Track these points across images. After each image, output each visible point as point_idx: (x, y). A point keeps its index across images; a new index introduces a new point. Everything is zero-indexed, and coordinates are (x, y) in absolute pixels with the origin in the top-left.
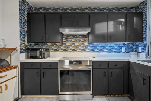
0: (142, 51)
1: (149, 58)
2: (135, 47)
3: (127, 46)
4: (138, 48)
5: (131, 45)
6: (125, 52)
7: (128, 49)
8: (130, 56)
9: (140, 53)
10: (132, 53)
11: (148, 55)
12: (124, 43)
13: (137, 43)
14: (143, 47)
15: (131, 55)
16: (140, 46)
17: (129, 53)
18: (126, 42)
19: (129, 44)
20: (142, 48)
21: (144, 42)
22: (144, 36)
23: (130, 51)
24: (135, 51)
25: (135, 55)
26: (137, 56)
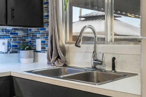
0: (42, 48)
1: (53, 64)
2: (29, 39)
3: (11, 36)
4: (35, 42)
5: (21, 33)
6: (8, 50)
7: (14, 44)
8: (19, 61)
9: (39, 53)
10: (22, 52)
11: (52, 58)
12: (4, 27)
13: (34, 29)
14: (43, 40)
15: (21, 59)
16: (38, 35)
17: (16, 52)
18: (7, 24)
19: (17, 32)
20: (42, 42)
21: (45, 27)
22: (45, 14)
23: (19, 49)
24: (30, 49)
25: (30, 57)
26: (32, 59)
